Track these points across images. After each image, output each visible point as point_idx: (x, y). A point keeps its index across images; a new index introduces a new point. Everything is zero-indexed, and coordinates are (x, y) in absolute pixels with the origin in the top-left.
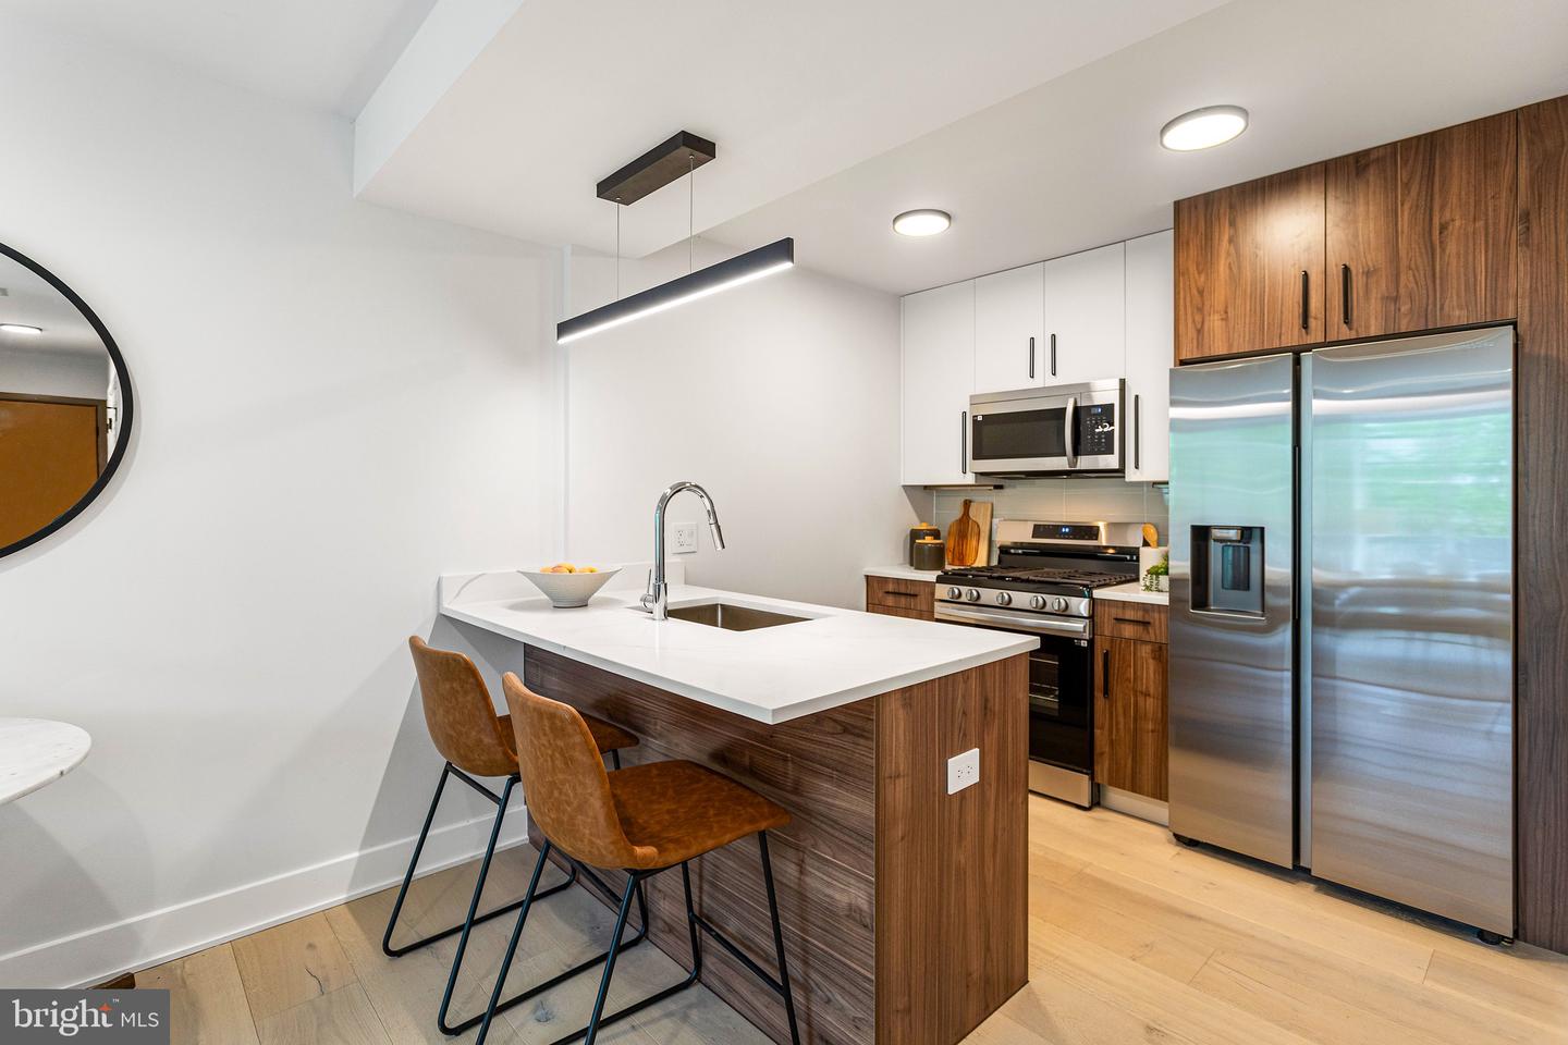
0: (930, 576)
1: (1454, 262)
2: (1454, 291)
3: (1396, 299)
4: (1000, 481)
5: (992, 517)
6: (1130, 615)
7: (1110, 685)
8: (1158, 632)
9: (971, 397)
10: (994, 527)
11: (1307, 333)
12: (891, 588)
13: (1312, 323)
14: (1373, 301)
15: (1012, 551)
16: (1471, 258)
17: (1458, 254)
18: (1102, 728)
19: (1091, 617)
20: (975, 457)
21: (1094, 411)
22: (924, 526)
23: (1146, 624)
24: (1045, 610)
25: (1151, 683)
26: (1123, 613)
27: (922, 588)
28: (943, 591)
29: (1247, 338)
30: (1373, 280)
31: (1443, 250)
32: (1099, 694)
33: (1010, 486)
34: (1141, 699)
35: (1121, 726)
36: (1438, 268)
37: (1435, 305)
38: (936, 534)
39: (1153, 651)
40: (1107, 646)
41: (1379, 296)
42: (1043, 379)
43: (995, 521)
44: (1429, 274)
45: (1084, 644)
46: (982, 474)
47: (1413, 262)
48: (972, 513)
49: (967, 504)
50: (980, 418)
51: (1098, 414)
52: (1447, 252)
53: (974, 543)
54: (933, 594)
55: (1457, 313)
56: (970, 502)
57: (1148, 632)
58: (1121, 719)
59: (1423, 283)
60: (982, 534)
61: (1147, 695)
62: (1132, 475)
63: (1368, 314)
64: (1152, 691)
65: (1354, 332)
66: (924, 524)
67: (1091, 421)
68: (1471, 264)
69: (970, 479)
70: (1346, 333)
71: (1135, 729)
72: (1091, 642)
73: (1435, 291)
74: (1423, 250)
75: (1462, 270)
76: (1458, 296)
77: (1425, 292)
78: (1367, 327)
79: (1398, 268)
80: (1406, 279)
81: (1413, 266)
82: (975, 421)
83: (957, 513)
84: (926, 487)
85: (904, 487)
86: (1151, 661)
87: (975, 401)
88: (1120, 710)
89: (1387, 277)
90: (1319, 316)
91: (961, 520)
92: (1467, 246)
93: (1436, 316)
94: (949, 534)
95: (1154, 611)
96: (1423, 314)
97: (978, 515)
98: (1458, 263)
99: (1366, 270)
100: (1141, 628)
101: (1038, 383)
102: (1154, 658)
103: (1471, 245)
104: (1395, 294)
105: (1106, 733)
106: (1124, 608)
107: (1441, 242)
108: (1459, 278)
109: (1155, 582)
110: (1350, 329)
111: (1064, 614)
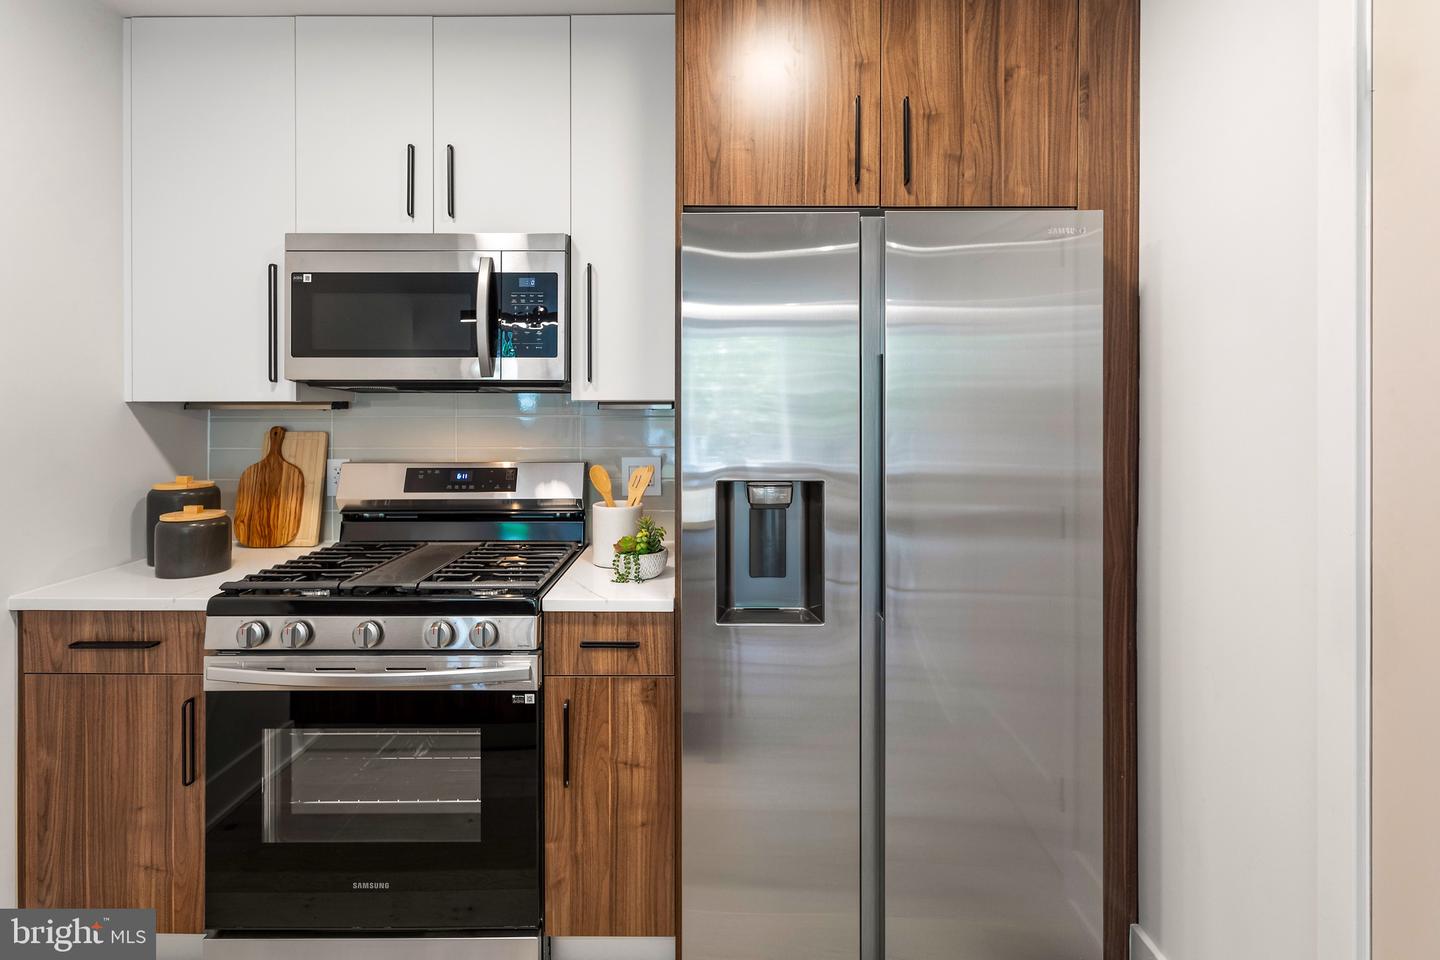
0: (194, 593)
1: (1018, 120)
2: (1019, 161)
3: (960, 159)
4: (342, 396)
5: (327, 456)
6: (606, 634)
7: (573, 763)
8: (651, 657)
9: (288, 236)
10: (332, 473)
11: (858, 191)
12: (87, 632)
13: (865, 175)
14: (935, 156)
15: (366, 515)
16: (1035, 119)
17: (1023, 112)
18: (558, 839)
19: (541, 650)
20: (297, 351)
21: (523, 283)
22: (182, 483)
23: (631, 646)
24: (456, 646)
25: (641, 744)
26: (595, 632)
27: (172, 625)
28: (224, 631)
29: (781, 186)
30: (934, 128)
31: (1008, 104)
32: (553, 782)
33: (361, 404)
34: (624, 775)
35: (592, 828)
36: (1003, 130)
37: (1000, 176)
38: (209, 498)
39: (644, 690)
40: (566, 694)
41: (941, 151)
42: (431, 219)
43: (334, 463)
44: (994, 134)
45: (530, 699)
46: (312, 383)
47: (977, 112)
48: (289, 450)
49: (278, 435)
50: (307, 279)
51: (529, 289)
52: (1013, 108)
53: (293, 504)
54: (200, 636)
55: (1021, 190)
56: (284, 430)
57: (636, 659)
58: (592, 816)
59: (988, 143)
60: (308, 489)
61: (634, 765)
62: (581, 391)
63: (930, 174)
64: (642, 758)
65: (913, 198)
66: (179, 478)
67: (518, 299)
68: (1035, 125)
69: (285, 391)
70: (904, 198)
71: (616, 826)
72: (540, 694)
73: (1000, 156)
74: (988, 99)
75: (1026, 134)
76: (1023, 169)
77: (989, 155)
78: (928, 194)
79: (961, 118)
80: (969, 134)
81: (977, 117)
82: (297, 284)
83: (256, 449)
84: (187, 405)
85: (132, 405)
86: (640, 708)
87: (296, 244)
88: (590, 800)
89: (949, 125)
90: (872, 167)
91: (265, 465)
92: (1030, 103)
93: (1000, 190)
94: (241, 489)
95: (644, 624)
96: (987, 185)
97: (300, 452)
98: (1023, 122)
99: (927, 111)
100: (624, 654)
101: (421, 225)
102: (645, 702)
103: (1035, 103)
104: (958, 153)
105: (566, 843)
106: (595, 624)
107: (1006, 93)
108: (1023, 145)
109: (632, 565)
110: (909, 192)
111: (492, 649)
